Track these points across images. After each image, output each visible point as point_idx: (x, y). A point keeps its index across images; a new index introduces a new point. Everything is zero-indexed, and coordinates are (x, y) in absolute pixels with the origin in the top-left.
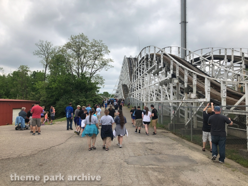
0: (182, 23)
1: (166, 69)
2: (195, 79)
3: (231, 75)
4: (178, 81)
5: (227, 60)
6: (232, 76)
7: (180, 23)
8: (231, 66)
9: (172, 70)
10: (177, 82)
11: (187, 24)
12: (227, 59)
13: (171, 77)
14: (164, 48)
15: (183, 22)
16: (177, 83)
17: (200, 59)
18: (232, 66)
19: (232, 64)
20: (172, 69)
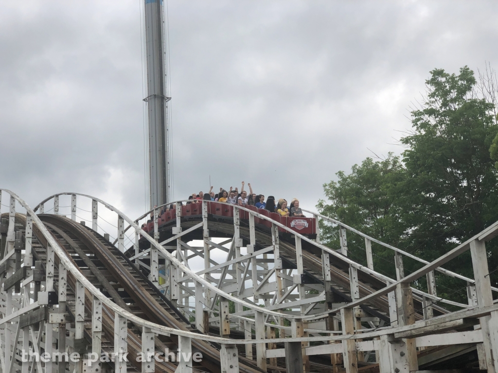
0: (153, 100)
1: (37, 276)
2: (97, 313)
3: (252, 286)
4: (63, 318)
5: (242, 240)
6: (254, 291)
7: (144, 100)
8: (250, 259)
9: (52, 279)
10: (60, 322)
11: (169, 104)
12: (241, 237)
13: (47, 303)
14: (57, 196)
15: (155, 95)
16: (60, 324)
17: (173, 233)
18: (252, 259)
19: (252, 254)
20: (50, 277)
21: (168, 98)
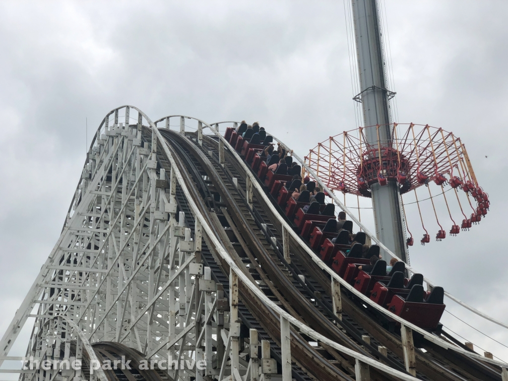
7: (355, 98)
21: (392, 93)
